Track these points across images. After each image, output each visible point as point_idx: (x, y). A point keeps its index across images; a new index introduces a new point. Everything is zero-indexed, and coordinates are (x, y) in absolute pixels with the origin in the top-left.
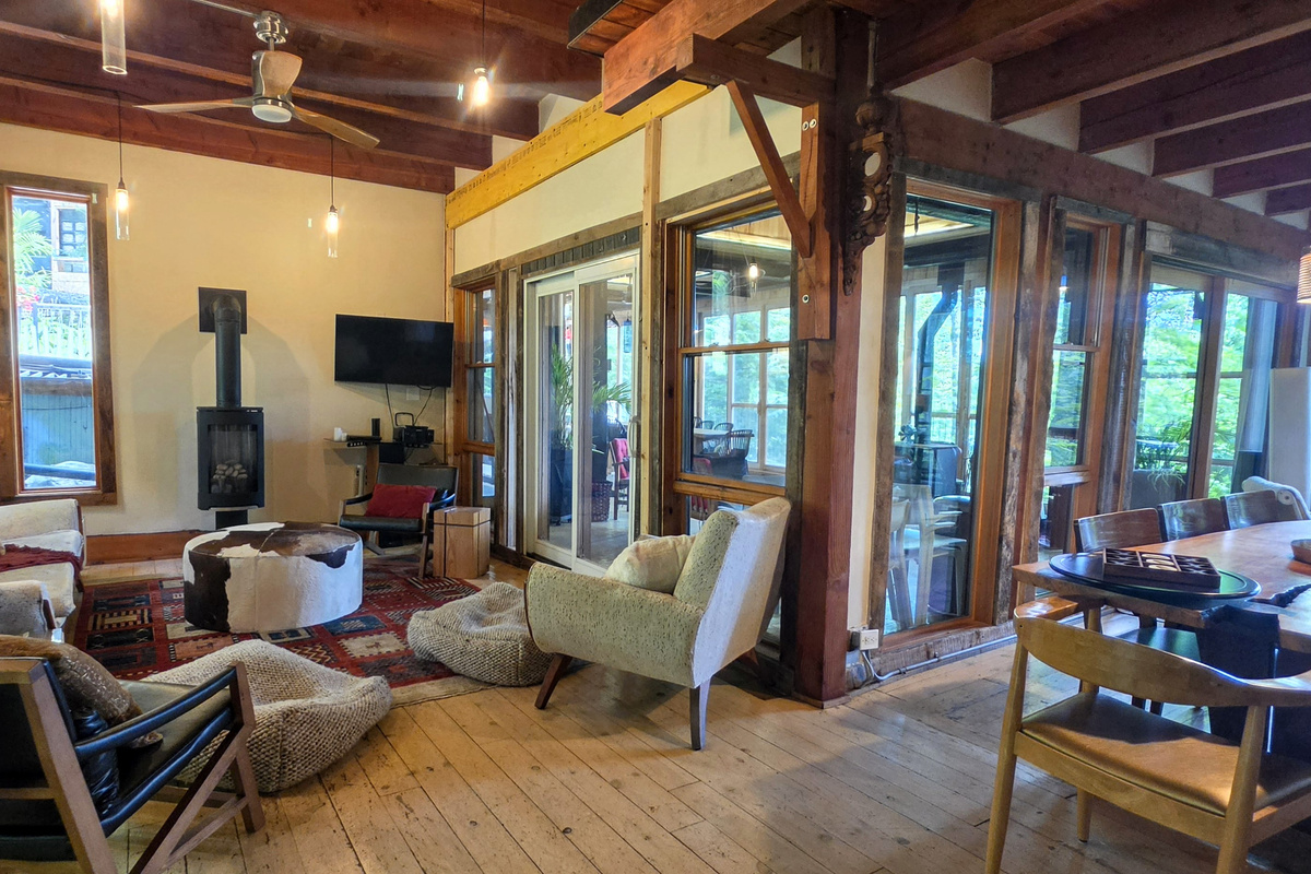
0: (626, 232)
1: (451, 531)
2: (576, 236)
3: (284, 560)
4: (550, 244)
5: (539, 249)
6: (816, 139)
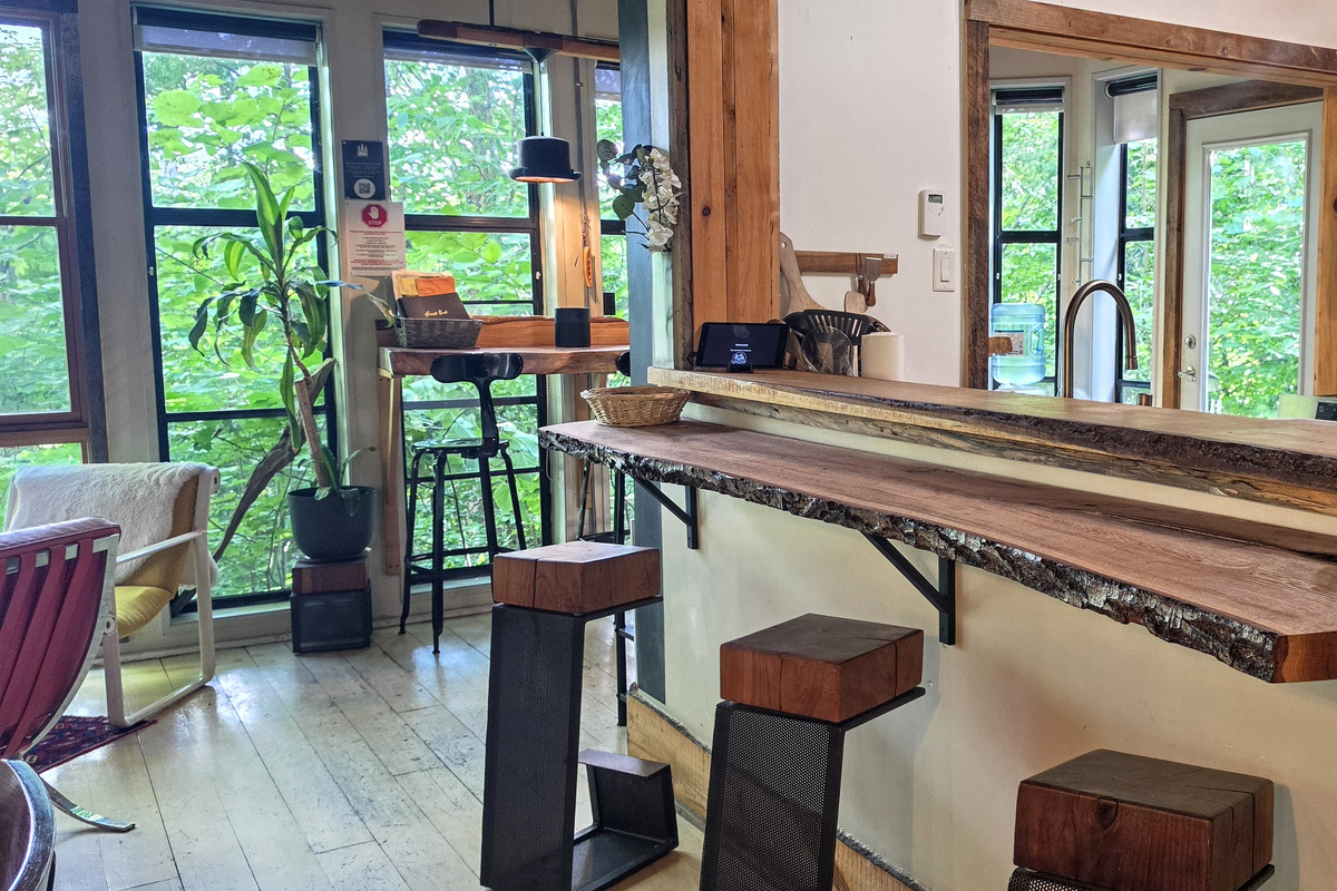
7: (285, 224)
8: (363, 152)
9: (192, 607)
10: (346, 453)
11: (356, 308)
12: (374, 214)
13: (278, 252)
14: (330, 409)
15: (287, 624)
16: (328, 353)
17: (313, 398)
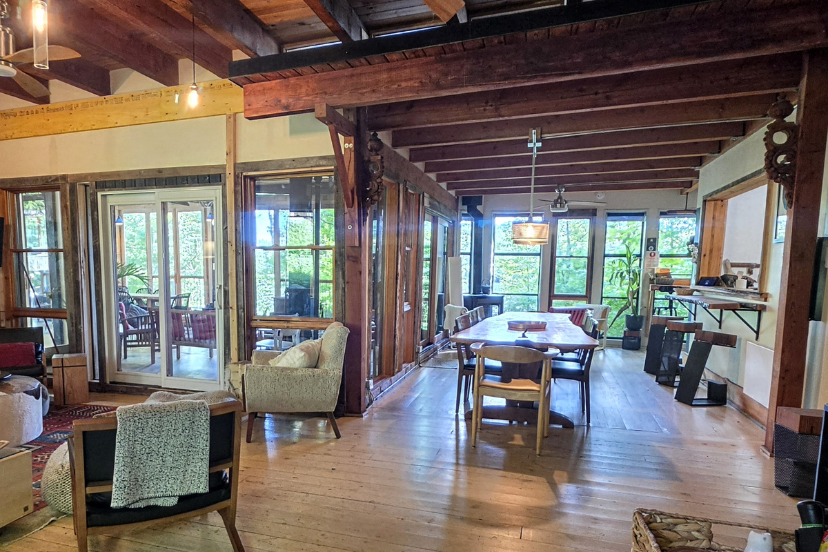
0: (209, 176)
1: (68, 371)
2: (160, 171)
3: (10, 397)
4: (130, 172)
5: (118, 173)
6: (353, 153)
7: (632, 257)
8: (652, 240)
9: (603, 338)
10: (639, 308)
11: (646, 275)
12: (653, 254)
13: (630, 263)
14: (637, 298)
15: (621, 344)
16: (638, 285)
17: (634, 295)
